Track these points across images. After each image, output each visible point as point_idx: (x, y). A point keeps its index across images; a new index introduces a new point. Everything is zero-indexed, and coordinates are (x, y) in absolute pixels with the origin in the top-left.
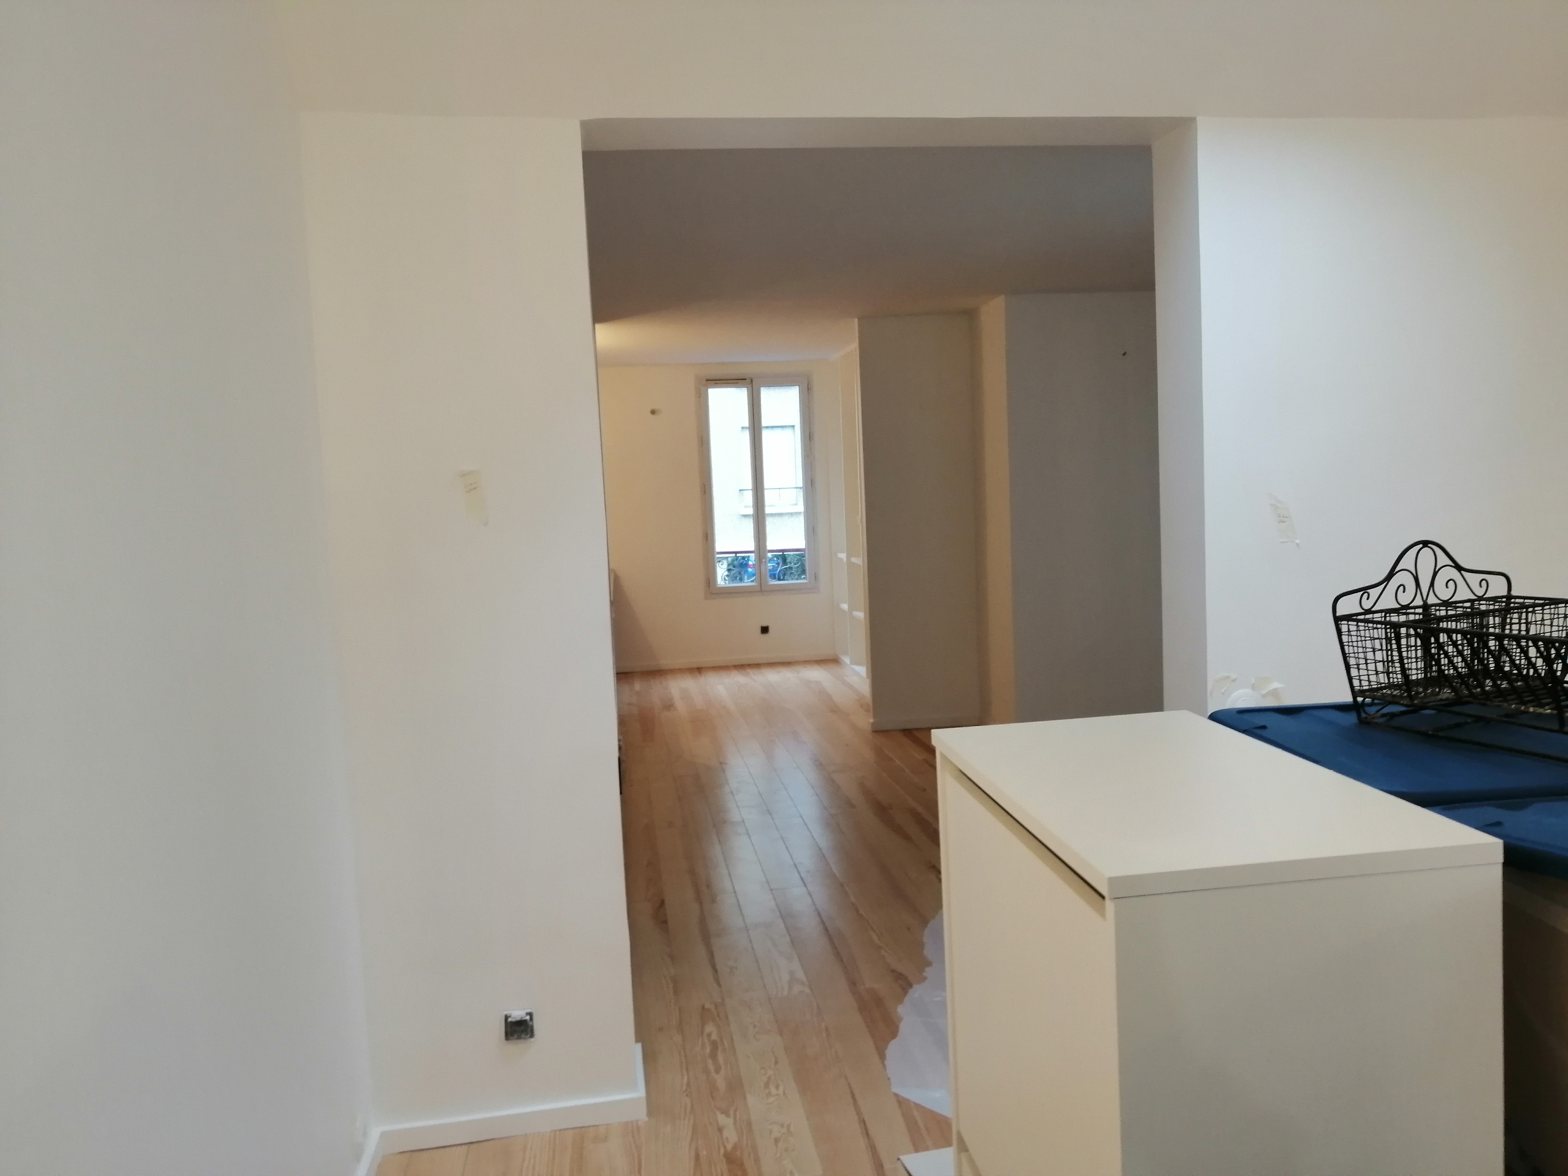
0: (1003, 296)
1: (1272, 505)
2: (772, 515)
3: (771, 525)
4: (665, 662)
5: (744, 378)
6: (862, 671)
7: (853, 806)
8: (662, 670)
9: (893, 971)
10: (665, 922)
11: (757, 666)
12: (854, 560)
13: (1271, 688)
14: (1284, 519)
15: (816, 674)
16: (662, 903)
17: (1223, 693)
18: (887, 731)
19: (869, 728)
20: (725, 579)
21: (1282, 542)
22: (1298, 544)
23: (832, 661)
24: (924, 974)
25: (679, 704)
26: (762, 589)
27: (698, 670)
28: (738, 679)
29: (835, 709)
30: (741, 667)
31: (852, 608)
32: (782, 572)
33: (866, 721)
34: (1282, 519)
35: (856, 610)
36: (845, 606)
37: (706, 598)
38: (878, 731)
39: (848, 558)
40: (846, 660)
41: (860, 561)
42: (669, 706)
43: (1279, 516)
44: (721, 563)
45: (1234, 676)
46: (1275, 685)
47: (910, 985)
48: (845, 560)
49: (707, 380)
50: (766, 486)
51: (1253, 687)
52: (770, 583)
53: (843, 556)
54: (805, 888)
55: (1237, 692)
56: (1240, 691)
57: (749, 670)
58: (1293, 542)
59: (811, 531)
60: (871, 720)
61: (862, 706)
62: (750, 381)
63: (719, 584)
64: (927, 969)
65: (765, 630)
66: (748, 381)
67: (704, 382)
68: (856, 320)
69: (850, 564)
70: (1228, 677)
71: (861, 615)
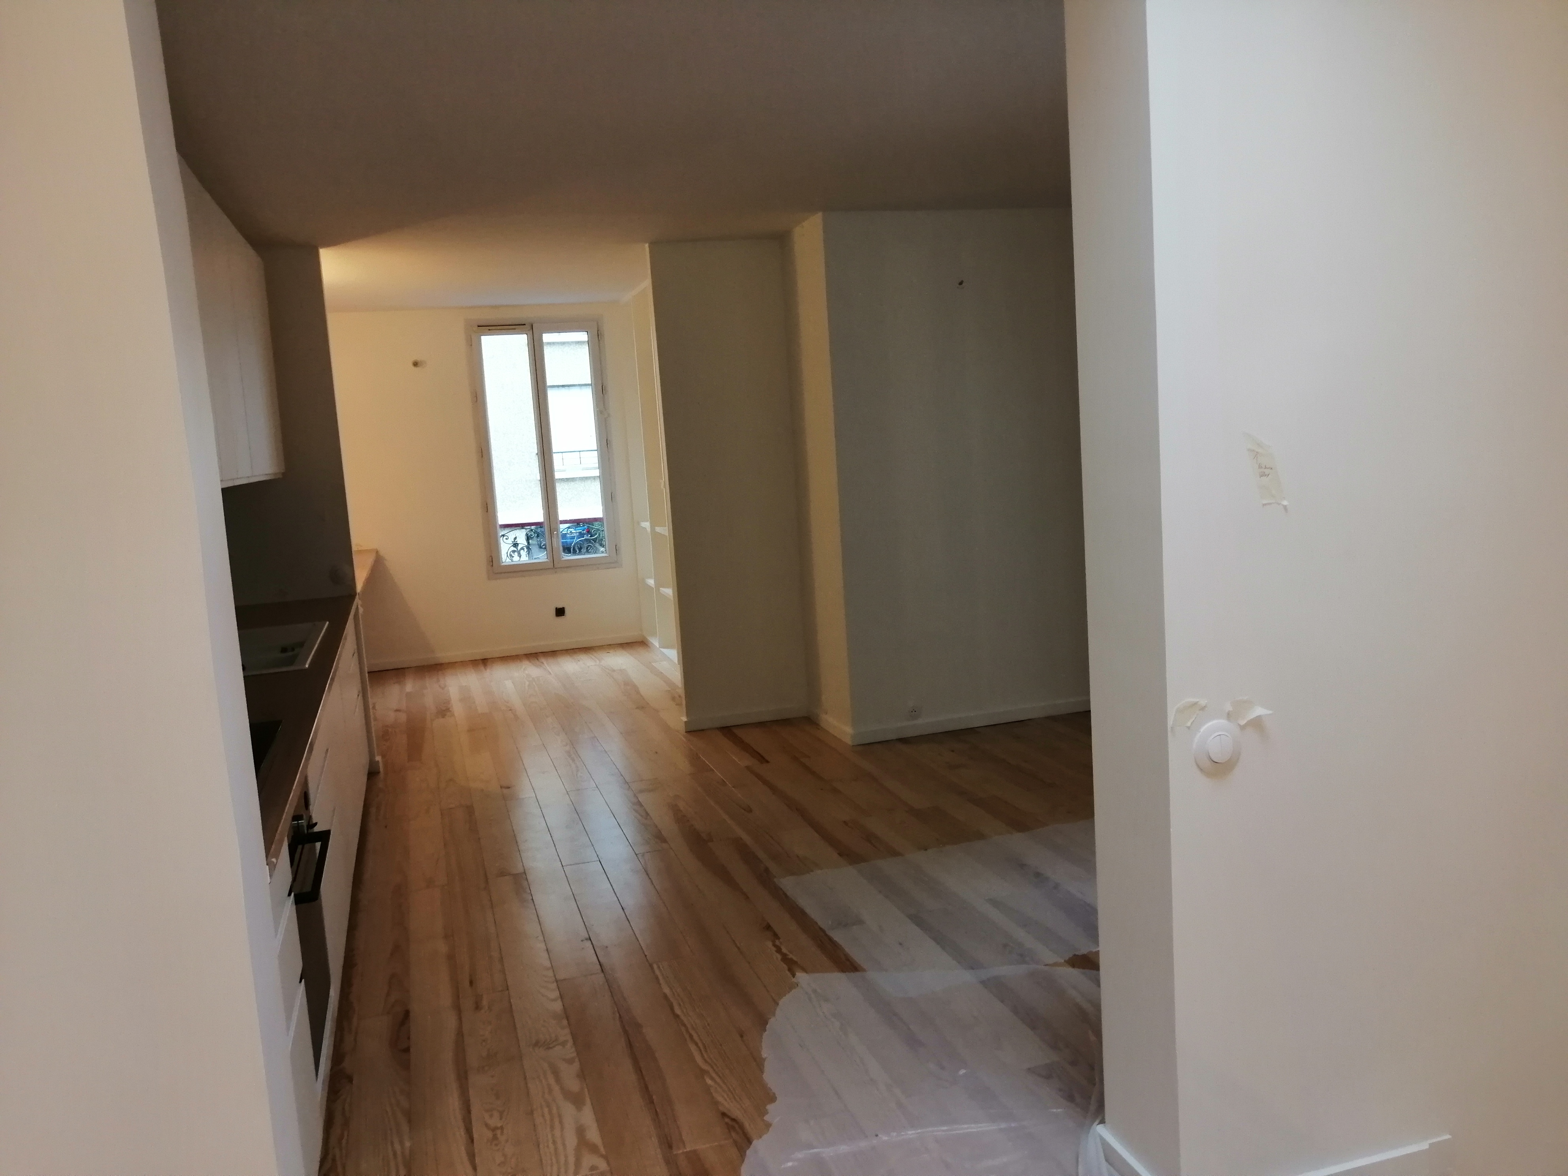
0: (819, 215)
1: (1249, 450)
2: (562, 480)
3: (562, 491)
4: (443, 655)
5: (523, 323)
6: (673, 655)
7: (664, 840)
8: (441, 664)
9: (724, 1115)
10: (407, 1050)
11: (553, 653)
12: (658, 529)
13: (1252, 717)
14: (1267, 471)
15: (620, 661)
16: (407, 1014)
17: (1189, 728)
18: (703, 730)
19: (681, 728)
20: (511, 555)
21: (1264, 505)
22: (1285, 507)
23: (637, 644)
24: (766, 1118)
25: (458, 709)
26: (553, 566)
27: (484, 662)
28: (529, 671)
29: (642, 705)
30: (533, 656)
31: (659, 584)
32: (576, 546)
33: (678, 719)
34: (1264, 471)
35: (663, 587)
36: (651, 582)
37: (489, 578)
38: (693, 731)
39: (652, 527)
40: (655, 642)
41: (665, 530)
42: (444, 711)
43: (1260, 467)
44: (505, 537)
45: (1203, 702)
46: (1259, 711)
47: (749, 1141)
48: (649, 530)
49: (478, 326)
50: (555, 449)
51: (1229, 716)
52: (563, 559)
53: (646, 525)
54: (602, 975)
55: (1206, 726)
56: (1210, 724)
57: (543, 660)
58: (1279, 504)
59: (609, 497)
60: (685, 719)
61: (673, 699)
62: (529, 328)
63: (504, 560)
64: (770, 1107)
65: (560, 612)
66: (528, 327)
67: (476, 328)
68: (647, 245)
69: (655, 535)
70: (1196, 703)
71: (669, 592)
